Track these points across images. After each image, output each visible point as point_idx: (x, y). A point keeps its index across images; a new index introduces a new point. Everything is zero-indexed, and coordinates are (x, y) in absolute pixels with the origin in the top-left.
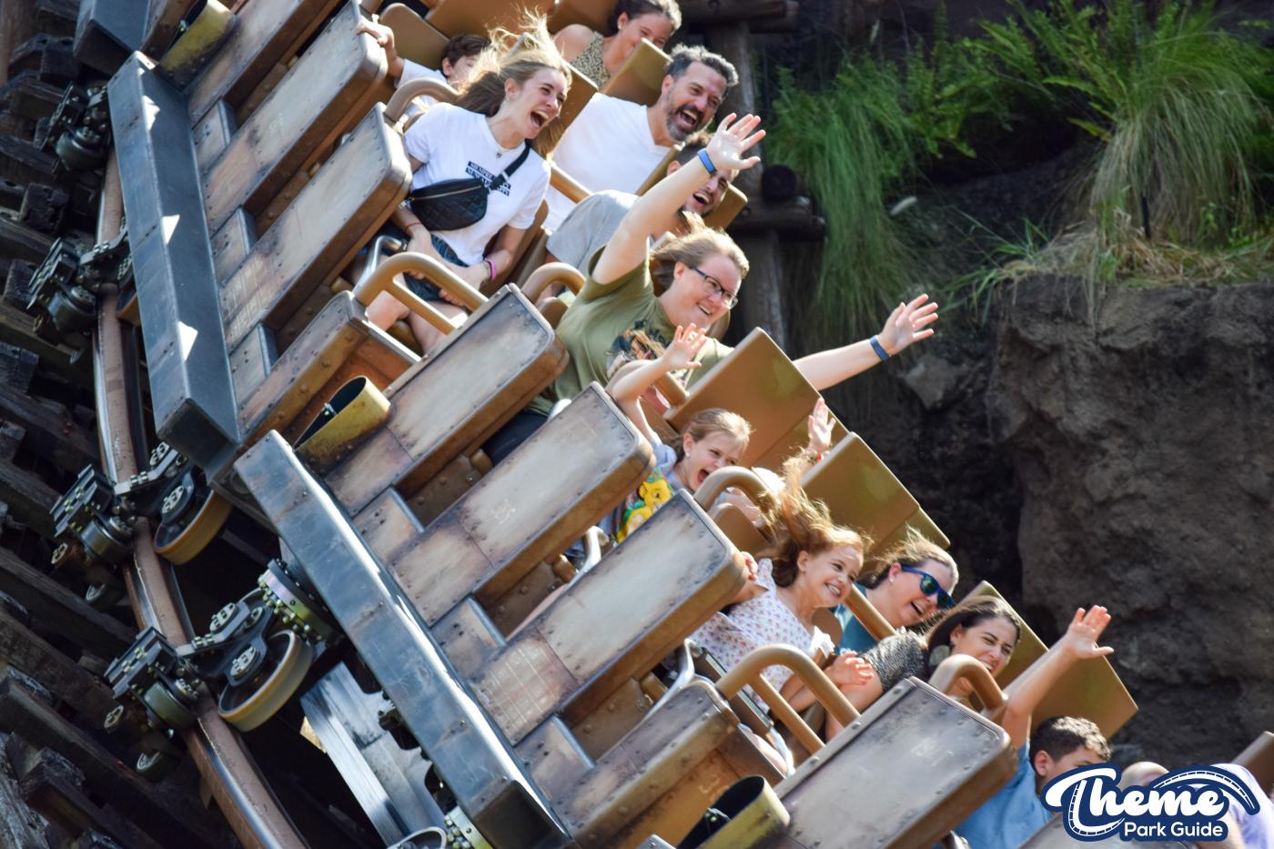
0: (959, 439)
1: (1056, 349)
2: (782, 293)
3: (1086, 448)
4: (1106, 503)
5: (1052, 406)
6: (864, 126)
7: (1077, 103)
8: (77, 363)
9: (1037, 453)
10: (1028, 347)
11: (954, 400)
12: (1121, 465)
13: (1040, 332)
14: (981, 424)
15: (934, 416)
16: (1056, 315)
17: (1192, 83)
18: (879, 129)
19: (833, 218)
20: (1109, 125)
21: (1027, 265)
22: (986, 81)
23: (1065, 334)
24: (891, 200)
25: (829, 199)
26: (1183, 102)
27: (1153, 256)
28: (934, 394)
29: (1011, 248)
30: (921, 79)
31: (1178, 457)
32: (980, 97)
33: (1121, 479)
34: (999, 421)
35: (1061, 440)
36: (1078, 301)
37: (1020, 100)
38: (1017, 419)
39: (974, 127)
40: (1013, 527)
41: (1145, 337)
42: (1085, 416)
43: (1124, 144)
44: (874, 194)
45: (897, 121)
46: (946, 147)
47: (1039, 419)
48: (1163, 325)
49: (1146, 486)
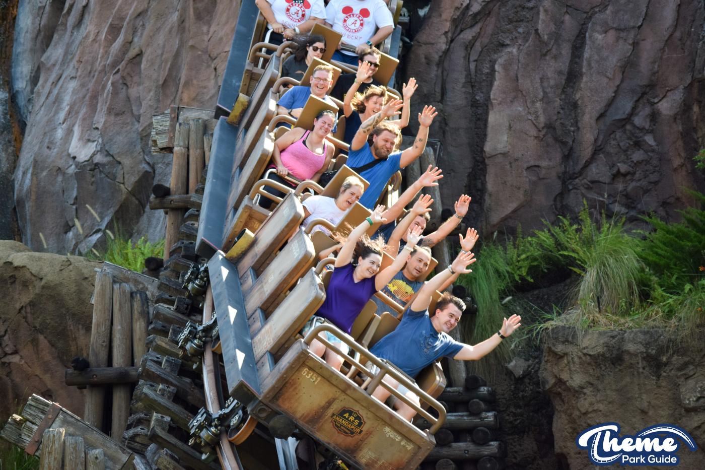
0: (529, 389)
1: (566, 354)
2: (461, 334)
3: (578, 392)
4: (585, 414)
5: (565, 376)
6: (491, 272)
7: (572, 261)
8: (196, 368)
9: (559, 394)
10: (555, 354)
11: (527, 374)
12: (591, 399)
13: (560, 348)
14: (537, 384)
15: (519, 380)
16: (566, 341)
17: (615, 253)
18: (497, 271)
19: (480, 305)
20: (584, 270)
21: (555, 322)
22: (537, 253)
23: (570, 349)
24: (502, 298)
25: (478, 299)
26: (611, 261)
27: (602, 320)
28: (519, 372)
29: (549, 316)
30: (512, 252)
31: (613, 395)
32: (535, 259)
33: (592, 404)
34: (545, 382)
35: (568, 389)
36: (574, 336)
37: (548, 259)
38: (552, 381)
39: (532, 270)
40: (550, 423)
41: (600, 350)
42: (577, 380)
43: (589, 278)
44: (495, 296)
45: (503, 268)
46: (522, 278)
47: (560, 382)
48: (606, 345)
49: (601, 407)
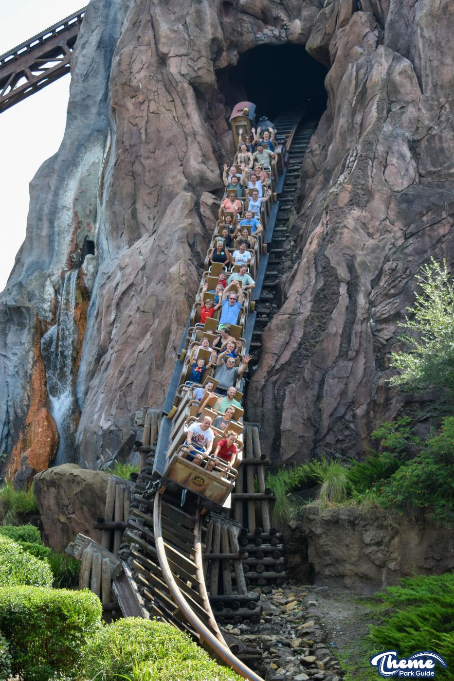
0: (298, 534)
1: (314, 519)
2: (268, 509)
3: (319, 536)
4: (322, 546)
5: (313, 529)
6: (282, 482)
7: (317, 478)
9: (311, 537)
10: (310, 519)
11: (297, 528)
12: (325, 539)
13: (312, 517)
14: (302, 532)
15: (294, 530)
16: (314, 514)
17: (336, 475)
18: (285, 482)
19: (277, 497)
20: (323, 482)
21: (310, 505)
22: (303, 474)
23: (316, 517)
24: (287, 494)
25: (277, 494)
26: (335, 479)
27: (330, 504)
28: (294, 527)
29: (306, 502)
30: (292, 474)
31: (334, 538)
32: (302, 477)
33: (325, 542)
34: (305, 531)
35: (315, 535)
36: (318, 511)
37: (308, 478)
38: (308, 531)
39: (301, 482)
40: (307, 549)
41: (329, 518)
42: (319, 531)
43: (325, 486)
44: (284, 493)
45: (288, 481)
46: (295, 484)
47: (311, 531)
48: (332, 516)
49: (329, 543)
